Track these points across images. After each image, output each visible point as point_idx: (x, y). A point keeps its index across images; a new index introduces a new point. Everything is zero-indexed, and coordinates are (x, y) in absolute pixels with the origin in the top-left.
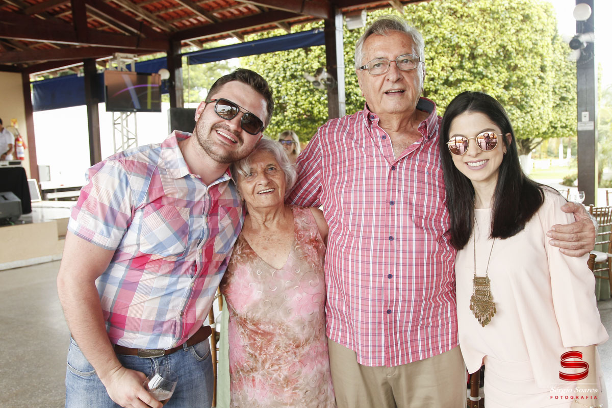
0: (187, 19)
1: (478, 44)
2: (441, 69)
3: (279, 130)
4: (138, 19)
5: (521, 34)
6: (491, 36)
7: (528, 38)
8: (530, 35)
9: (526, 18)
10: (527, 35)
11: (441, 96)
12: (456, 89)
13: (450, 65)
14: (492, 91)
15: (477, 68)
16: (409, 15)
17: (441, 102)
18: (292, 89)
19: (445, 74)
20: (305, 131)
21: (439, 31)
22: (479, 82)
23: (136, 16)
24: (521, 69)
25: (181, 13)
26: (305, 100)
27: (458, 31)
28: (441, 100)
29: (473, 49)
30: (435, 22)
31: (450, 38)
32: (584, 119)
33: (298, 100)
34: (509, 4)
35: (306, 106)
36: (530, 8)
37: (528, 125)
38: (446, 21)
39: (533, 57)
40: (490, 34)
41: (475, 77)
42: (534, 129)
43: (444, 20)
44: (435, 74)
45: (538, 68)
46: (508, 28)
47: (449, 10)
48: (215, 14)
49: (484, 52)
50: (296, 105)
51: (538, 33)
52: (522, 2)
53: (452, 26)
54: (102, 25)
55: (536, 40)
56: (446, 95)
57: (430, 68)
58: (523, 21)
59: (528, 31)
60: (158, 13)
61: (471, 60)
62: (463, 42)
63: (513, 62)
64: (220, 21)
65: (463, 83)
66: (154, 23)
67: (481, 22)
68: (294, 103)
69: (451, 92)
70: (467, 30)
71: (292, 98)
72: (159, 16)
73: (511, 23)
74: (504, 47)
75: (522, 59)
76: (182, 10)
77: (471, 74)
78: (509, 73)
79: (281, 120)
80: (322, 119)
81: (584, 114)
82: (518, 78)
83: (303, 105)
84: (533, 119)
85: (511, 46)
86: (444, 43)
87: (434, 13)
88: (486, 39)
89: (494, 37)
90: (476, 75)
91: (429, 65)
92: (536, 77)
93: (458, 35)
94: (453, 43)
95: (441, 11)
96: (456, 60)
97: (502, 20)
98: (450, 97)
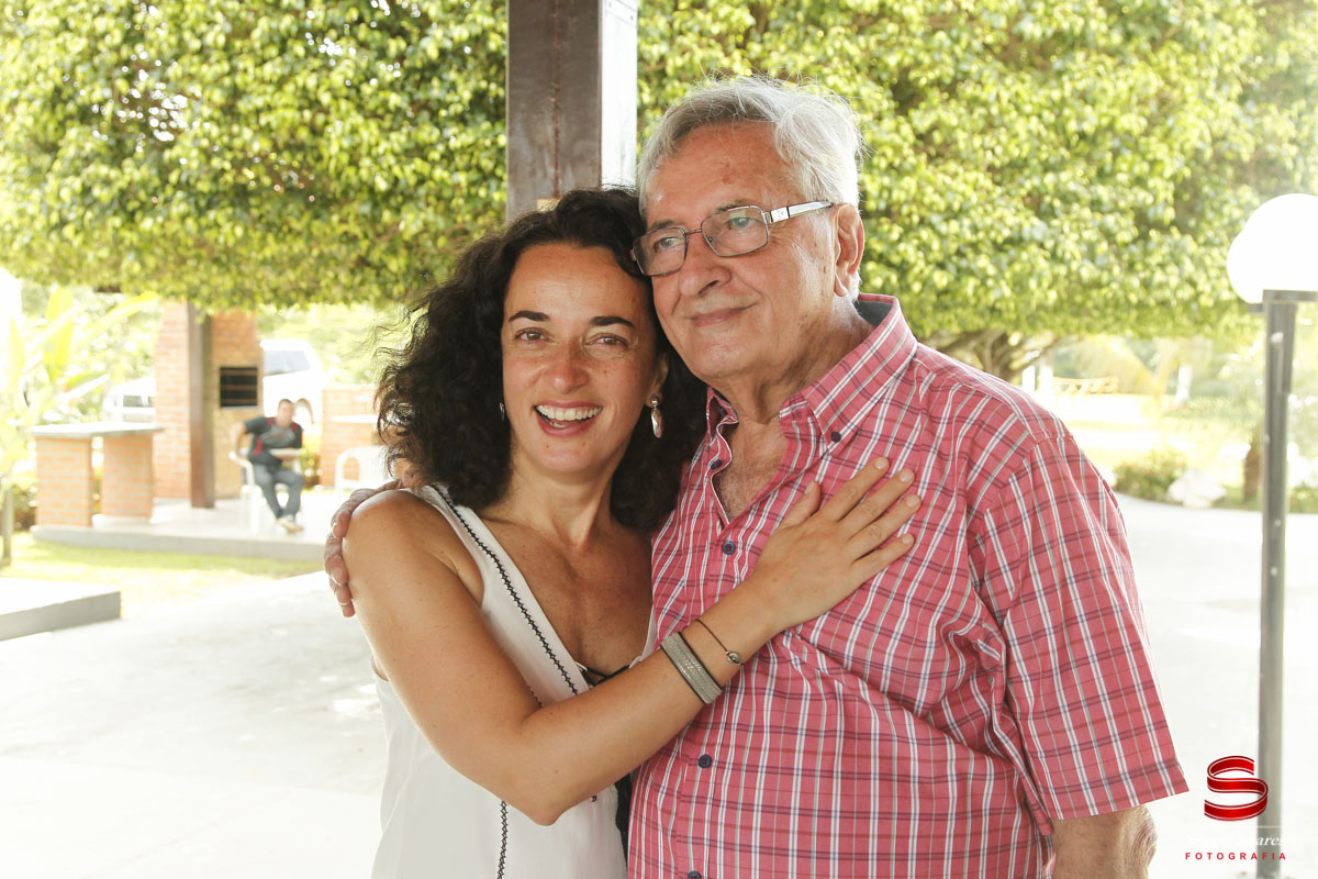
3: (129, 237)
11: (980, 111)
12: (1043, 83)
14: (1200, 108)
17: (977, 141)
18: (211, 23)
20: (272, 249)
22: (1144, 58)
26: (280, 84)
28: (975, 132)
33: (239, 79)
35: (285, 114)
41: (1128, 36)
50: (229, 111)
56: (1002, 113)
65: (1080, 55)
68: (218, 97)
69: (1025, 95)
71: (209, 72)
77: (1114, 18)
79: (144, 184)
80: (372, 190)
83: (269, 108)
90: (1132, 26)
98: (1022, 121)
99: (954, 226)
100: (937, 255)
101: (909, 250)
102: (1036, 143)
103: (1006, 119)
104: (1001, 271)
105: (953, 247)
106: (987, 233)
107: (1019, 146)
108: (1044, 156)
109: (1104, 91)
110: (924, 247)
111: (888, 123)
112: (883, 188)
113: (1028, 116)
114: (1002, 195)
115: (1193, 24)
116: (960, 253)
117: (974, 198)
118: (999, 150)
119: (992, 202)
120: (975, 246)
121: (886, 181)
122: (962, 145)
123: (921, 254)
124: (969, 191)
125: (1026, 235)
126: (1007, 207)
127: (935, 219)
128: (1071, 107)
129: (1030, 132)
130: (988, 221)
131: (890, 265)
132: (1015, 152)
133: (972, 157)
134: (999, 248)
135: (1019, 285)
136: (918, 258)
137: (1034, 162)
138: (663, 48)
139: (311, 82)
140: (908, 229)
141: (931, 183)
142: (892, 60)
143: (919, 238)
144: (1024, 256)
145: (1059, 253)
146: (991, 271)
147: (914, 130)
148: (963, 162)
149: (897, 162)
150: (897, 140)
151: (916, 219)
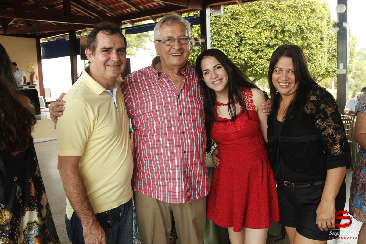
0: (125, 9)
1: (286, 25)
2: (265, 38)
4: (98, 9)
5: (310, 20)
6: (293, 20)
7: (314, 22)
8: (315, 20)
9: (313, 11)
10: (313, 20)
11: (265, 53)
12: (273, 50)
13: (270, 36)
15: (285, 38)
16: (247, 8)
17: (264, 57)
19: (267, 41)
21: (264, 17)
23: (98, 7)
24: (310, 39)
25: (122, 6)
27: (275, 17)
29: (283, 27)
30: (262, 12)
31: (270, 21)
32: (341, 68)
34: (303, 3)
36: (315, 5)
37: (313, 70)
38: (268, 12)
39: (316, 33)
40: (292, 19)
42: (316, 72)
43: (267, 11)
44: (261, 41)
45: (319, 39)
46: (303, 16)
47: (270, 6)
48: (141, 7)
49: (289, 29)
51: (319, 19)
52: (311, 2)
53: (272, 14)
54: (79, 12)
55: (318, 23)
56: (268, 53)
57: (259, 37)
58: (311, 12)
59: (314, 18)
60: (110, 6)
61: (282, 34)
62: (278, 24)
63: (305, 35)
64: (143, 10)
66: (107, 11)
67: (288, 12)
69: (270, 51)
70: (280, 17)
72: (110, 8)
73: (304, 13)
74: (300, 27)
75: (310, 34)
76: (122, 5)
77: (282, 41)
78: (302, 41)
81: (341, 64)
82: (307, 44)
84: (315, 67)
85: (304, 26)
86: (267, 24)
87: (262, 7)
88: (290, 22)
89: (295, 21)
91: (258, 36)
92: (318, 43)
93: (275, 20)
94: (272, 24)
95: (265, 6)
96: (273, 33)
97: (299, 11)
98: (270, 54)
99: (262, 66)
101: (257, 69)
110: (259, 69)
111: (254, 55)
112: (254, 62)
115: (291, 42)
121: (254, 61)
124: (264, 62)
127: (260, 65)
131: (256, 71)
138: (229, 49)
139: (193, 54)
141: (259, 61)
142: (254, 49)
147: (257, 56)
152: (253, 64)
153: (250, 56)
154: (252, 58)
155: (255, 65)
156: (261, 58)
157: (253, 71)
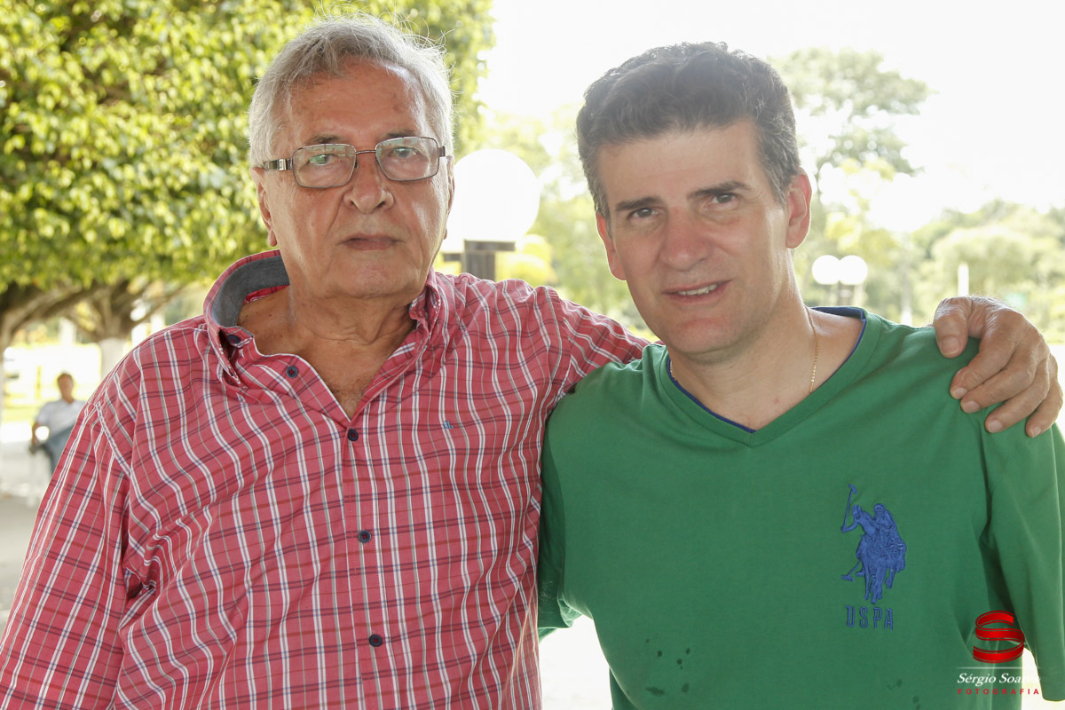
11: (151, 50)
12: (213, 26)
17: (150, 82)
28: (146, 73)
56: (174, 53)
69: (195, 36)
98: (194, 63)
99: (129, 172)
100: (111, 202)
101: (81, 196)
102: (209, 86)
103: (178, 60)
104: (179, 220)
105: (129, 193)
106: (164, 178)
107: (192, 89)
108: (217, 101)
109: (273, 36)
110: (98, 194)
112: (51, 129)
113: (200, 58)
114: (177, 140)
116: (135, 201)
117: (149, 142)
118: (173, 93)
119: (166, 146)
120: (151, 194)
121: (54, 122)
122: (133, 87)
123: (95, 201)
124: (143, 135)
125: (203, 181)
126: (182, 152)
127: (108, 164)
128: (242, 51)
129: (203, 75)
130: (165, 167)
131: (60, 212)
132: (189, 96)
133: (145, 99)
134: (174, 195)
135: (198, 234)
136: (92, 205)
137: (207, 106)
140: (79, 174)
141: (102, 125)
143: (92, 183)
144: (203, 204)
145: (238, 200)
146: (170, 219)
147: (83, 67)
148: (132, 103)
149: (65, 101)
150: (64, 78)
151: (87, 163)
152: (38, 147)
153: (21, 68)
154: (37, 87)
155: (61, 156)
156: (116, 93)
157: (40, 214)
